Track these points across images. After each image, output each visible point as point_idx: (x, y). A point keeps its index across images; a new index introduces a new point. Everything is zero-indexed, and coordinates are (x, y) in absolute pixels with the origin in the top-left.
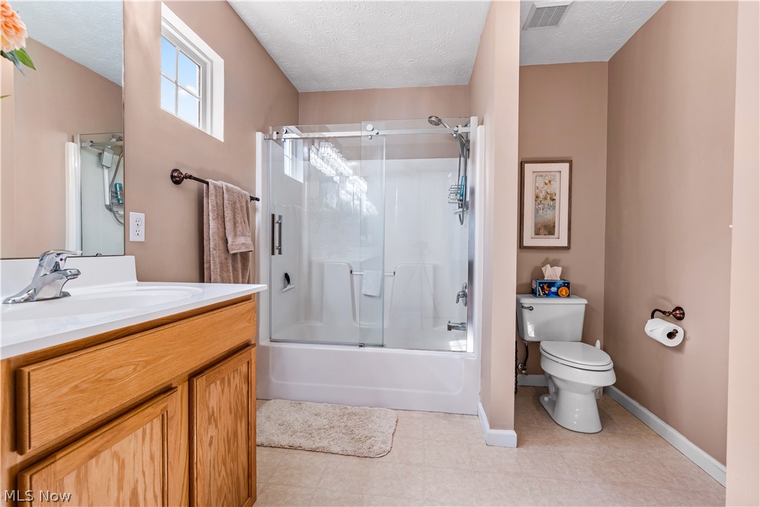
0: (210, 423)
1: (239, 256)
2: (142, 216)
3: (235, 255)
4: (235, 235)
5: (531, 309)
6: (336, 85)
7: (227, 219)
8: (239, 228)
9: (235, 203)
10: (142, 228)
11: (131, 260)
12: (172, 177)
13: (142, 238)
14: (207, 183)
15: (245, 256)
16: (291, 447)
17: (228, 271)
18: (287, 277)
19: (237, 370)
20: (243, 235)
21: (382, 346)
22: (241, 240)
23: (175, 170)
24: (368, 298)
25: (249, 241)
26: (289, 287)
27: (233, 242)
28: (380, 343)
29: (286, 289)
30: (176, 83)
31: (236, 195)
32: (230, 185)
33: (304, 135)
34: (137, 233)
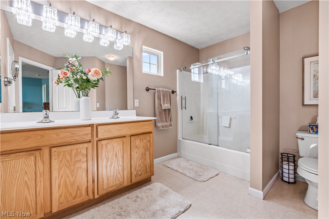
0: (136, 148)
1: (167, 110)
2: (138, 100)
3: (165, 110)
4: (164, 104)
5: (303, 139)
6: (211, 43)
7: (161, 99)
8: (165, 102)
9: (164, 94)
10: (138, 103)
11: (135, 111)
12: (146, 89)
13: (138, 106)
14: (155, 90)
15: (169, 110)
16: (176, 171)
17: (163, 114)
18: (191, 118)
19: (145, 138)
20: (167, 103)
21: (218, 146)
22: (166, 105)
23: (147, 88)
24: (225, 127)
25: (169, 105)
26: (192, 121)
27: (163, 106)
28: (217, 145)
29: (191, 122)
30: (150, 63)
31: (165, 92)
32: (163, 89)
33: (203, 65)
34: (137, 105)
